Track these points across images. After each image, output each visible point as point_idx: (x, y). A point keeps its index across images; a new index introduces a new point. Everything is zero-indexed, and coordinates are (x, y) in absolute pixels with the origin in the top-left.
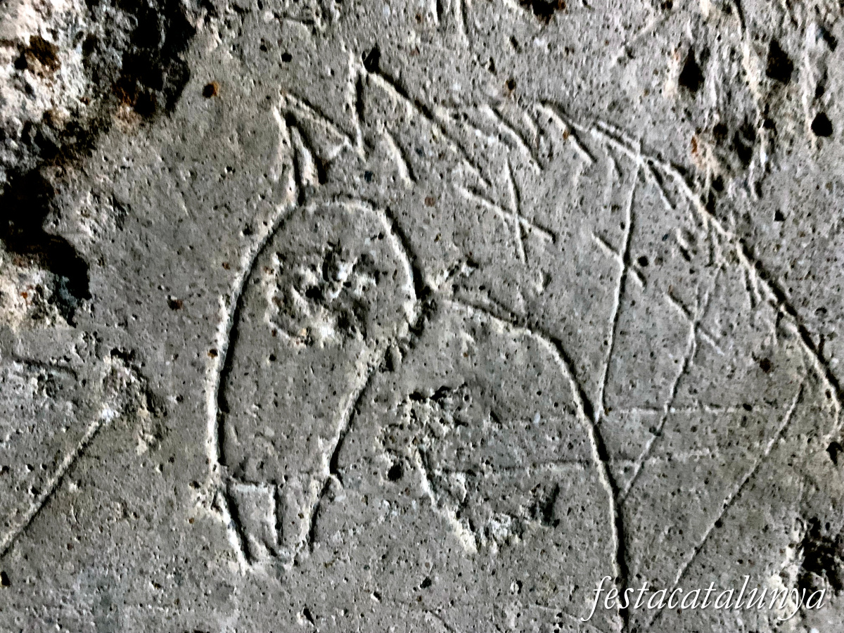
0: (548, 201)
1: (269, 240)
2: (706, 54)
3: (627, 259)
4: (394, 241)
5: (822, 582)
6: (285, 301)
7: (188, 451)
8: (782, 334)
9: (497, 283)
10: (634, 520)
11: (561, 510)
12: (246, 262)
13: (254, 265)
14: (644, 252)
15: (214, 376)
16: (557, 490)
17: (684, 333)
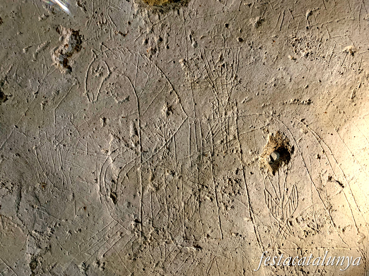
0: (126, 59)
1: (91, 65)
2: (148, 39)
3: (138, 67)
4: (106, 64)
5: (170, 112)
6: (93, 72)
7: (83, 89)
8: (162, 77)
9: (119, 70)
10: (140, 101)
11: (130, 99)
12: (88, 67)
13: (89, 68)
14: (140, 66)
15: (85, 80)
16: (129, 96)
17: (147, 76)
